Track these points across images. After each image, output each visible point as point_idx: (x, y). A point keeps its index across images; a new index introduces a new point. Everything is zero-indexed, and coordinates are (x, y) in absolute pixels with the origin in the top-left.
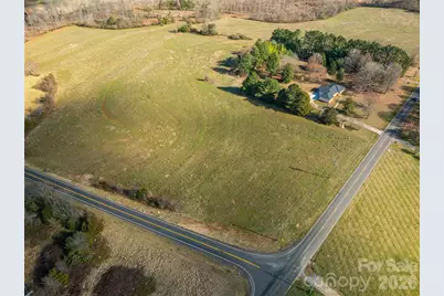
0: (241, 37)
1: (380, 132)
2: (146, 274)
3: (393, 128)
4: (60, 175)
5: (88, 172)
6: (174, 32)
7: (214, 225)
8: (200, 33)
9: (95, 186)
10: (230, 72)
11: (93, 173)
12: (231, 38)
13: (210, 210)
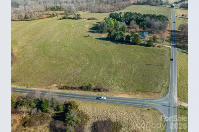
0: (94, 19)
1: (170, 47)
2: (113, 121)
3: (174, 45)
4: (38, 88)
5: (53, 83)
6: (60, 19)
7: (131, 93)
8: (74, 19)
9: (61, 88)
10: (97, 32)
11: (56, 83)
12: (88, 19)
13: (124, 87)
